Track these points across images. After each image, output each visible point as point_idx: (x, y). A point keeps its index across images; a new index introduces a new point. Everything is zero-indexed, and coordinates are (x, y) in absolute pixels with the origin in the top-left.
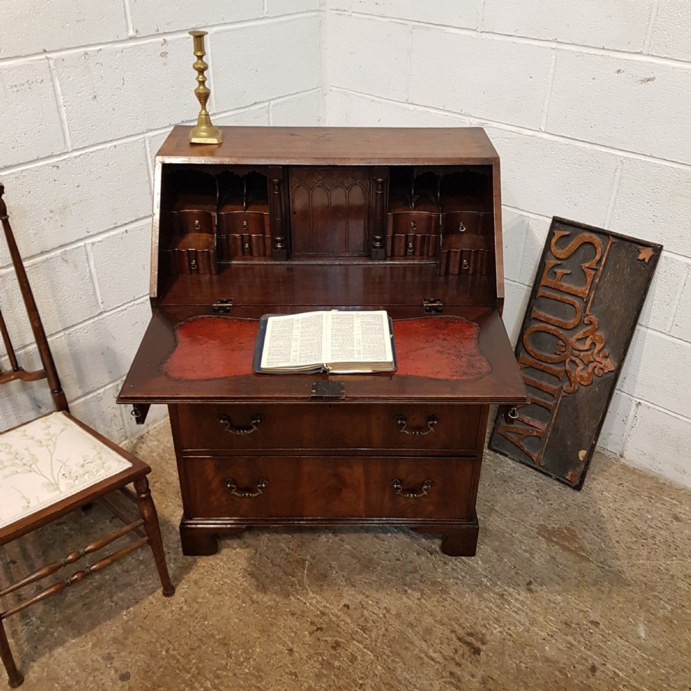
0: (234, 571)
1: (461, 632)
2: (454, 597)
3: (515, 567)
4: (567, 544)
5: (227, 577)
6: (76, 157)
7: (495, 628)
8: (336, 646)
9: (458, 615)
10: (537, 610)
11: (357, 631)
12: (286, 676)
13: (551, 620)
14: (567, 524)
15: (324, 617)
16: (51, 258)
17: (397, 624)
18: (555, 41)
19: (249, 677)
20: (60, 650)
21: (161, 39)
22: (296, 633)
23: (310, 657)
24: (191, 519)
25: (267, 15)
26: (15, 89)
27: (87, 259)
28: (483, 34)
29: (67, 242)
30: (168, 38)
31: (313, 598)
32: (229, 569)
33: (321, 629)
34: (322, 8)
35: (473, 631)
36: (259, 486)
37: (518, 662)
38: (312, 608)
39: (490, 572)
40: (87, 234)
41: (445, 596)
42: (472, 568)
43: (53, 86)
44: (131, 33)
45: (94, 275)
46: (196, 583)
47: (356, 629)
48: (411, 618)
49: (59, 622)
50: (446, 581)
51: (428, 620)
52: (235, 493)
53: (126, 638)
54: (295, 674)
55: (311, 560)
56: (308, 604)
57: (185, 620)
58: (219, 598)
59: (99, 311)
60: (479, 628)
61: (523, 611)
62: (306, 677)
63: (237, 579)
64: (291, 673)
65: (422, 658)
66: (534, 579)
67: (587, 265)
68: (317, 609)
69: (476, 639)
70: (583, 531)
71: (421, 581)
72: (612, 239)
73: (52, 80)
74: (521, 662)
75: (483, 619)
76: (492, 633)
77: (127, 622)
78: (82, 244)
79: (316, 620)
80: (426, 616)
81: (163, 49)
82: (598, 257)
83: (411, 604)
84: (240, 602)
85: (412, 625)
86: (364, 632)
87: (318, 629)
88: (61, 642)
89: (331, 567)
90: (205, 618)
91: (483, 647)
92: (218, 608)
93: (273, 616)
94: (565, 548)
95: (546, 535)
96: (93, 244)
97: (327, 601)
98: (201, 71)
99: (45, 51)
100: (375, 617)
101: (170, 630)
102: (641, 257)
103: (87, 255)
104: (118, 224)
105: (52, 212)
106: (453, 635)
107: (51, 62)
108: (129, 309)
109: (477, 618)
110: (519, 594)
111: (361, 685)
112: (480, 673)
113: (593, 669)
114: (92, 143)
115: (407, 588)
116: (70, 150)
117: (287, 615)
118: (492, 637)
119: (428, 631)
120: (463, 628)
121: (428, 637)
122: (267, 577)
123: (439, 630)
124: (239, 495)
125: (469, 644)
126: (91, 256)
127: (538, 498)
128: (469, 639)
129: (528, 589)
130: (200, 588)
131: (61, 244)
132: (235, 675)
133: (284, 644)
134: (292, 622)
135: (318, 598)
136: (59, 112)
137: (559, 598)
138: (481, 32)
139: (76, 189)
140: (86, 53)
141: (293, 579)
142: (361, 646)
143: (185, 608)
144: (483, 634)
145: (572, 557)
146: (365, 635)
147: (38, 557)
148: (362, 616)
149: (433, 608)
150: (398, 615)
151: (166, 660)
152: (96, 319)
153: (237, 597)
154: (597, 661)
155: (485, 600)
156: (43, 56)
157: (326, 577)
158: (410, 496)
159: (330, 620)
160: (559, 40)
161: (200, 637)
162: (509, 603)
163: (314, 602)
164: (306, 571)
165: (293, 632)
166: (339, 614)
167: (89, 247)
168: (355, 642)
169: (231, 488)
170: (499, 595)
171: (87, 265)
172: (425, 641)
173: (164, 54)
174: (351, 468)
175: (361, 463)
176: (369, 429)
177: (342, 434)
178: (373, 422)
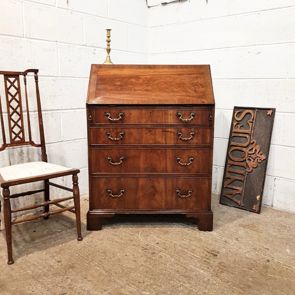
0: (109, 234)
1: (208, 250)
2: (205, 241)
3: (230, 234)
4: (252, 228)
5: (105, 236)
6: (61, 79)
7: (223, 250)
8: (153, 253)
9: (206, 246)
10: (241, 245)
11: (162, 250)
12: (131, 262)
13: (248, 248)
14: (252, 223)
15: (148, 246)
16: (47, 113)
17: (180, 248)
18: (227, 47)
19: (115, 262)
20: (31, 255)
21: (94, 48)
22: (135, 250)
23: (142, 256)
24: (92, 210)
25: (129, 51)
26: (45, 50)
27: (60, 118)
28: (202, 51)
29: (54, 109)
30: (96, 49)
31: (143, 241)
32: (107, 234)
33: (147, 249)
34: (147, 54)
35: (213, 250)
36: (121, 191)
37: (234, 258)
38: (142, 244)
39: (220, 235)
40: (61, 108)
41: (200, 241)
42: (211, 234)
43: (57, 53)
44: (85, 44)
45: (62, 125)
46: (92, 237)
47: (162, 249)
48: (186, 246)
49: (31, 247)
50: (201, 237)
51: (194, 247)
52: (111, 195)
53: (60, 252)
54: (136, 261)
55: (142, 231)
56: (141, 243)
57: (87, 247)
58: (103, 241)
59: (61, 140)
60: (216, 249)
61: (235, 245)
62: (140, 262)
63: (110, 236)
64: (133, 261)
65: (192, 257)
66: (239, 237)
67: (249, 121)
68: (145, 244)
69: (215, 252)
70: (258, 225)
71: (190, 237)
72: (257, 110)
73: (57, 51)
74: (235, 258)
75: (217, 247)
76: (222, 251)
77: (61, 247)
78: (59, 111)
79: (144, 247)
80: (192, 246)
81: (94, 52)
82: (252, 117)
83: (186, 243)
84: (111, 242)
85: (187, 248)
86: (166, 250)
87: (145, 249)
88: (32, 253)
89: (150, 233)
90: (96, 246)
91: (218, 254)
92: (102, 244)
93: (125, 245)
94: (251, 229)
95: (243, 226)
96: (63, 113)
97: (149, 242)
98: (109, 42)
99: (56, 41)
100: (170, 246)
101: (80, 249)
102: (268, 114)
103: (60, 116)
104: (73, 108)
105: (50, 96)
106: (205, 251)
107: (58, 45)
108: (72, 143)
109: (215, 247)
110: (233, 241)
111: (165, 264)
112: (218, 261)
113: (268, 261)
114: (67, 76)
115: (183, 239)
116: (60, 76)
117: (132, 246)
118: (222, 252)
119: (194, 250)
120: (209, 249)
121: (194, 252)
122: (123, 236)
123: (198, 250)
124: (113, 196)
125: (211, 253)
126: (61, 117)
127: (238, 217)
128: (212, 252)
129: (237, 240)
130: (94, 239)
131: (52, 109)
132: (108, 261)
133: (131, 253)
134: (133, 247)
135: (145, 241)
136: (58, 62)
137: (251, 242)
138: (202, 50)
139: (60, 90)
140: (69, 46)
141: (134, 236)
142: (164, 254)
143: (87, 244)
144: (218, 251)
145: (255, 232)
146: (166, 251)
147: (24, 231)
148: (165, 246)
149: (195, 244)
150: (180, 246)
151: (78, 257)
152: (60, 143)
153: (110, 241)
154: (270, 259)
155: (218, 242)
156: (56, 43)
157: (148, 236)
158: (183, 196)
159: (151, 247)
160: (228, 47)
161: (93, 251)
162: (229, 243)
163: (144, 242)
164: (140, 234)
165: (134, 250)
166: (154, 245)
167: (61, 113)
168: (162, 253)
169: (110, 192)
170: (224, 241)
171: (59, 120)
172: (193, 252)
173: (94, 53)
174: (159, 183)
175: (163, 180)
176: (166, 164)
177: (155, 166)
178: (168, 160)
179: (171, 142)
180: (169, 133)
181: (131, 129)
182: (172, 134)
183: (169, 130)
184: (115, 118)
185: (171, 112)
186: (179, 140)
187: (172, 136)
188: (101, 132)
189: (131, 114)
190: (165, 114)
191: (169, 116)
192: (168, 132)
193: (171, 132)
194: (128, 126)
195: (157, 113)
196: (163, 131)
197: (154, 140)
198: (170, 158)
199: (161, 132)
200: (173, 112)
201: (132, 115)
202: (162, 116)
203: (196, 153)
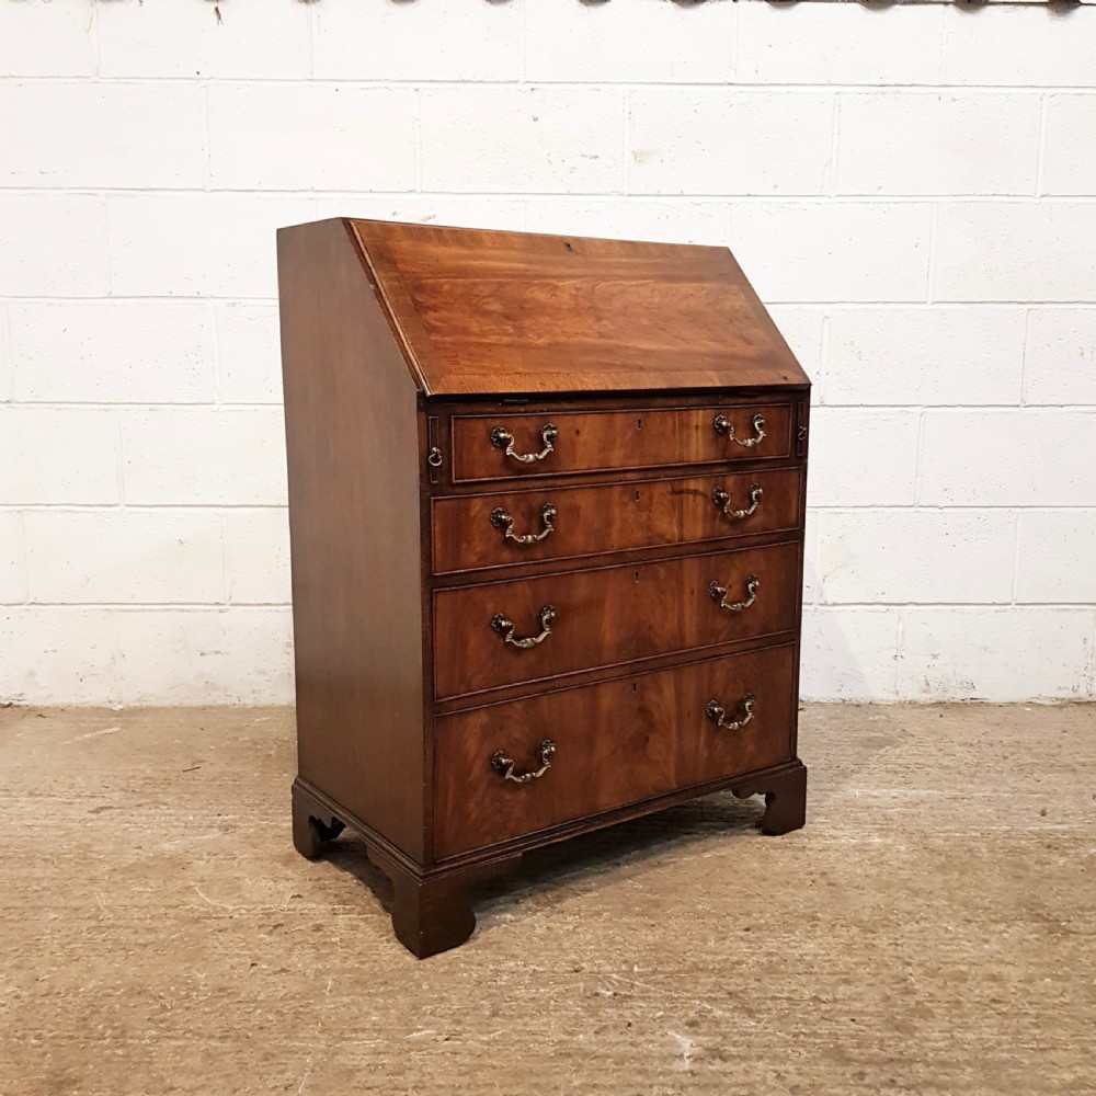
158: (734, 725)
174: (660, 692)
175: (672, 680)
176: (681, 615)
177: (651, 628)
178: (687, 597)
179: (696, 530)
180: (691, 497)
181: (575, 492)
182: (700, 499)
183: (692, 485)
184: (533, 453)
185: (700, 417)
186: (717, 522)
187: (700, 510)
188: (472, 514)
189: (578, 432)
190: (681, 425)
191: (693, 432)
192: (688, 492)
193: (695, 492)
194: (567, 481)
195: (659, 422)
196: (674, 492)
197: (648, 528)
198: (692, 592)
199: (670, 497)
200: (704, 417)
201: (583, 438)
202: (673, 432)
203: (762, 560)
